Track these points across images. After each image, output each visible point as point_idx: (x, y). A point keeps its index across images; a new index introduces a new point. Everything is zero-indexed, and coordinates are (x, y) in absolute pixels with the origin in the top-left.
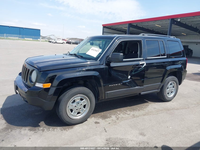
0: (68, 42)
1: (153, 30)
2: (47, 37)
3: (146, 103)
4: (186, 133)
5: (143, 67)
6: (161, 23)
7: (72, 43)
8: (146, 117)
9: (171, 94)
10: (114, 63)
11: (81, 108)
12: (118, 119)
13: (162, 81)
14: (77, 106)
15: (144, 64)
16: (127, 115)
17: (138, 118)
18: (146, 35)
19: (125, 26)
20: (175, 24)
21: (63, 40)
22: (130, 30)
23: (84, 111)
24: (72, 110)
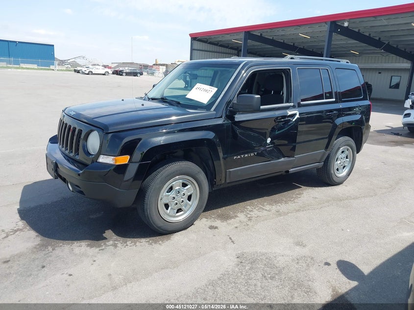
0: (117, 71)
1: (294, 44)
2: (69, 61)
3: (297, 190)
4: (377, 238)
5: (294, 120)
6: (310, 30)
7: (124, 74)
8: (301, 214)
9: (343, 170)
10: (242, 114)
11: (183, 201)
12: (250, 219)
13: (327, 148)
14: (176, 197)
15: (295, 115)
16: (265, 213)
17: (287, 216)
18: (298, 59)
19: (238, 37)
20: (340, 33)
21: (105, 66)
22: (248, 45)
23: (188, 206)
24: (167, 206)
